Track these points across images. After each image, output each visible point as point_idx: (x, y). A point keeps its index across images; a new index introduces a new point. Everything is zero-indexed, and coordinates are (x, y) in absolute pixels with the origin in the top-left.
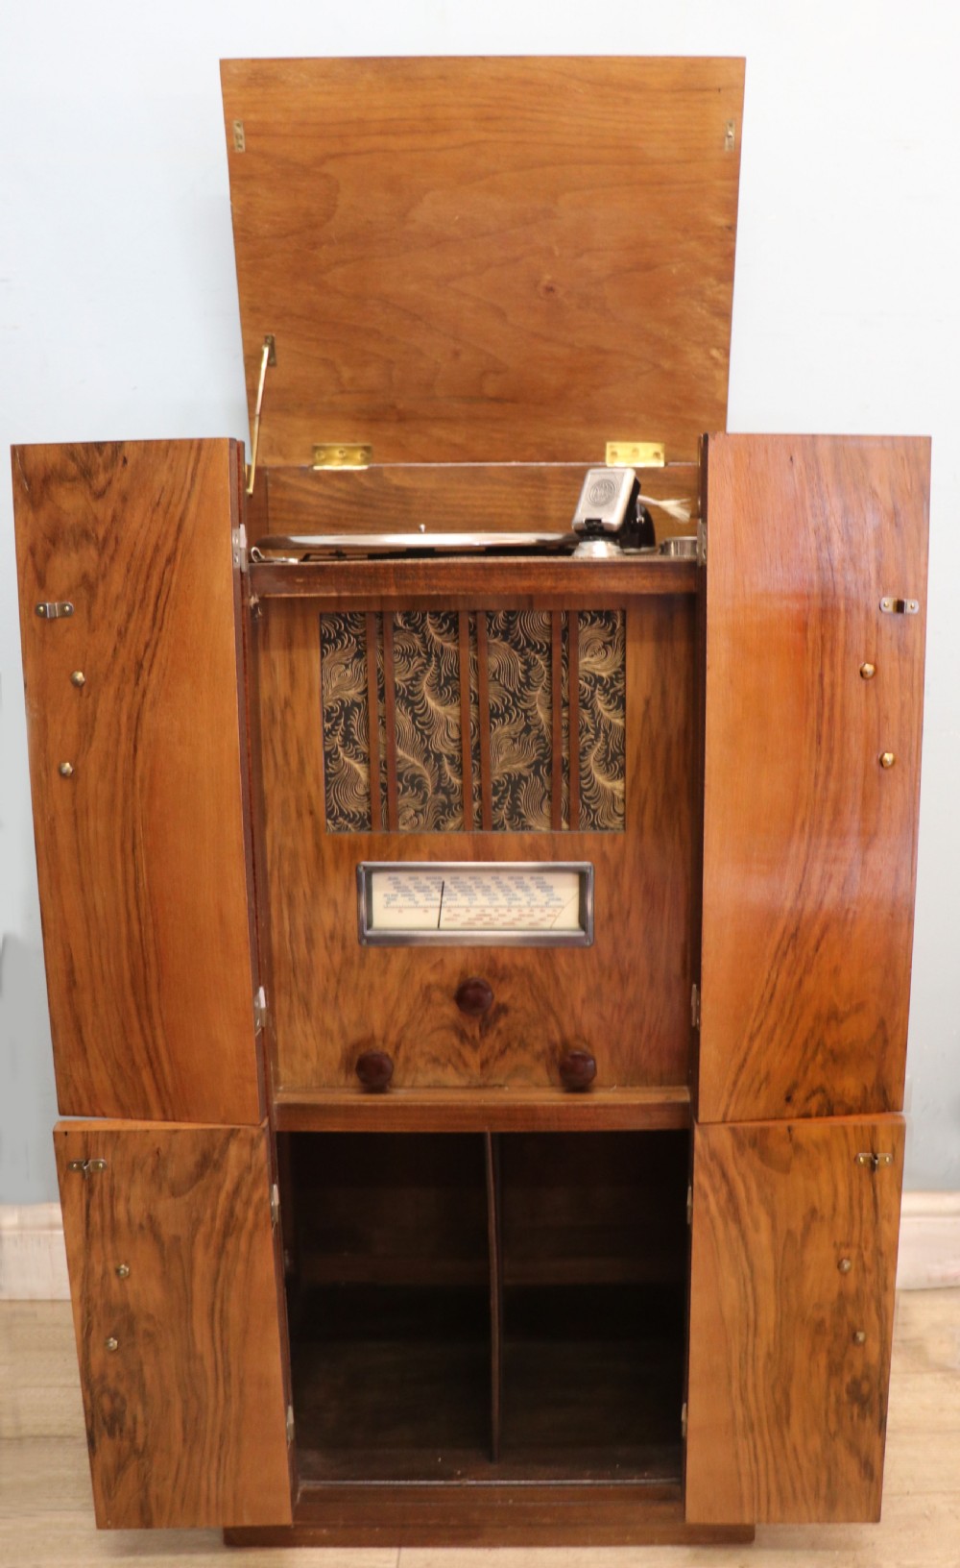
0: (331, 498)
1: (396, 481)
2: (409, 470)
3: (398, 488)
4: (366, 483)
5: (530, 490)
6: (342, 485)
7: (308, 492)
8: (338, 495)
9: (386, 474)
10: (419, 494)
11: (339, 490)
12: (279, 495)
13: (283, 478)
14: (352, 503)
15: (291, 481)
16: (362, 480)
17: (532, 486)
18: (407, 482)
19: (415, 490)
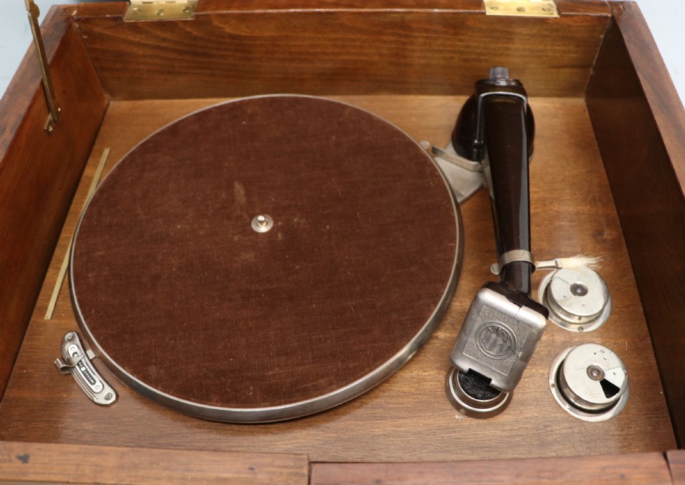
0: (158, 47)
1: (228, 30)
2: (242, 17)
3: (232, 37)
4: (196, 33)
5: (391, 38)
6: (168, 35)
7: (131, 43)
8: (164, 45)
9: (215, 23)
10: (258, 42)
11: (164, 40)
12: (97, 46)
13: (97, 30)
14: (181, 52)
15: (107, 32)
16: (189, 29)
17: (393, 35)
18: (243, 31)
19: (254, 38)
